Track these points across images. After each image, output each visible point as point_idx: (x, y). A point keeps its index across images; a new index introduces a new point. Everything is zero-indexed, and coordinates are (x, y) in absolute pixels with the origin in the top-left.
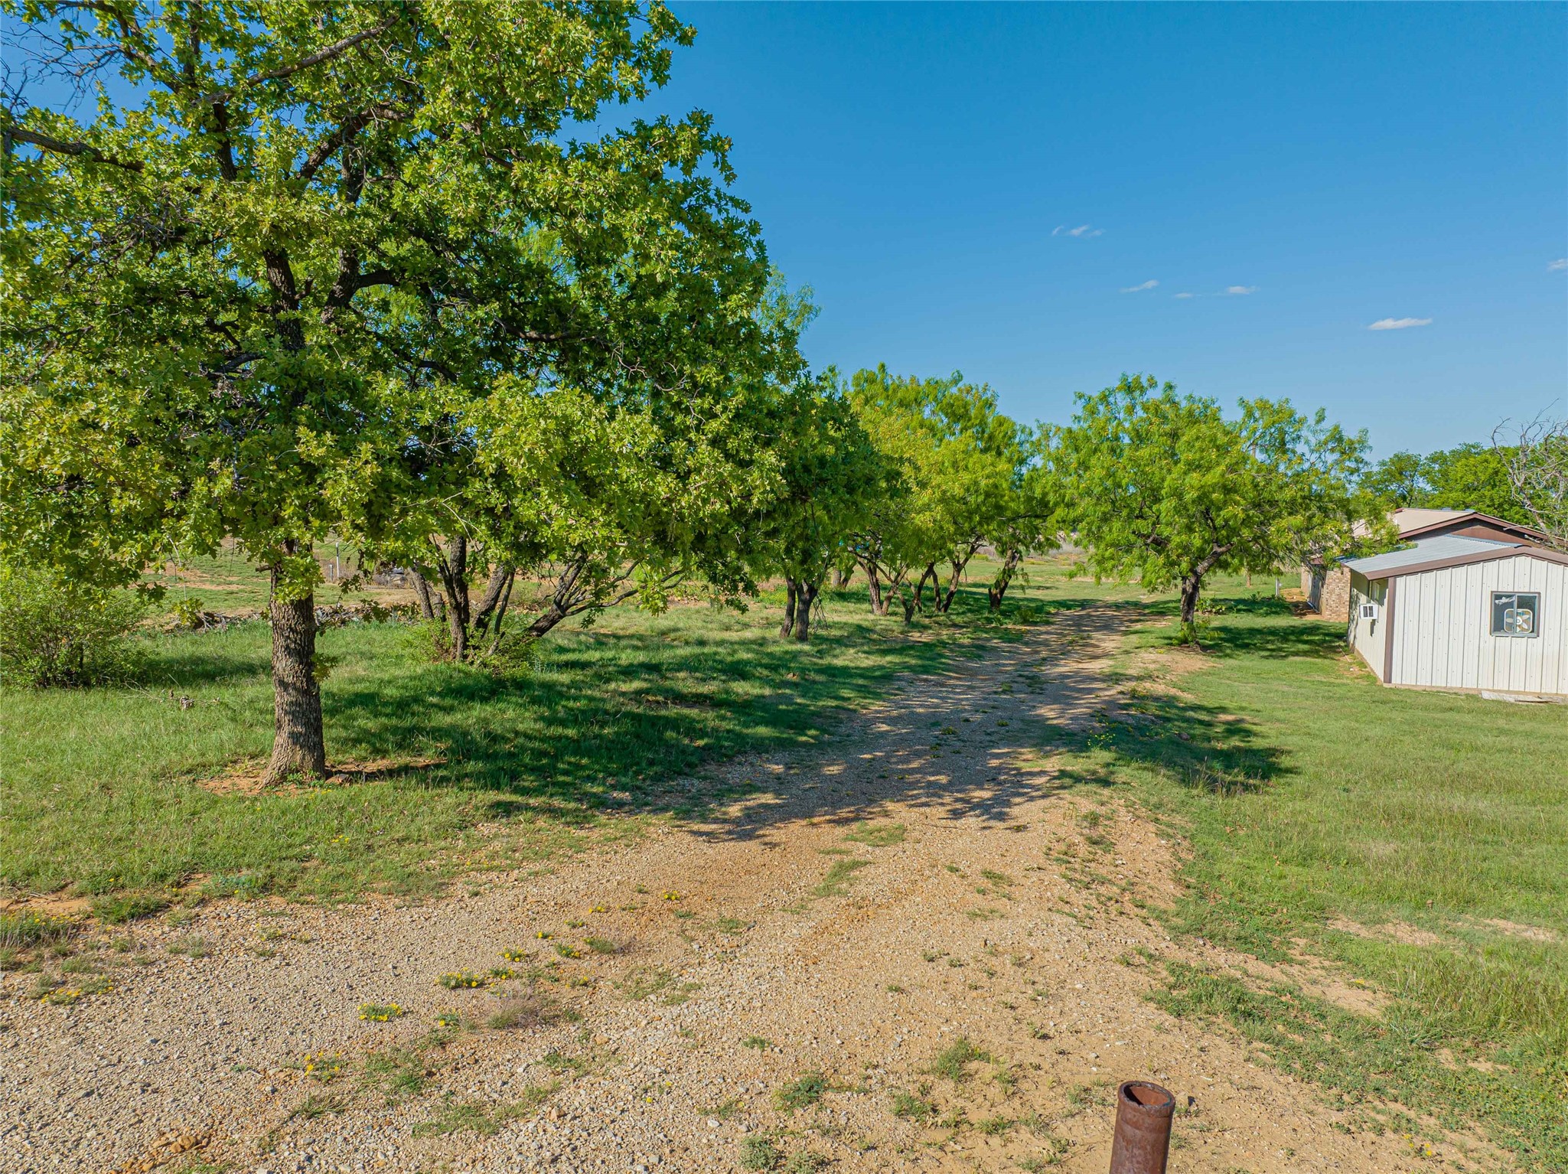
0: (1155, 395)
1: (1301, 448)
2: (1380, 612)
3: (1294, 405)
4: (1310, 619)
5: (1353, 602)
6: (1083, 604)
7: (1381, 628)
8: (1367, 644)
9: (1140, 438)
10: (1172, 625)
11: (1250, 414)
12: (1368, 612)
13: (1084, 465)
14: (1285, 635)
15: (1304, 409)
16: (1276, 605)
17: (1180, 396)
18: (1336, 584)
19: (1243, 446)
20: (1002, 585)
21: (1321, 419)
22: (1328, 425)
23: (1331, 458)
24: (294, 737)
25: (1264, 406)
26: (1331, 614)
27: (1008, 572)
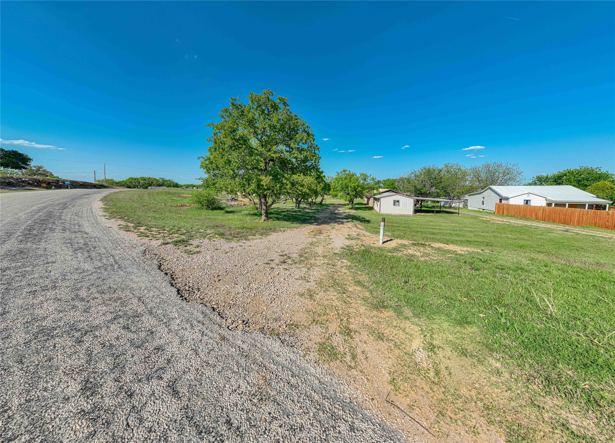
0: (347, 172)
1: (368, 180)
2: (379, 203)
3: (367, 174)
4: (368, 206)
5: (374, 202)
6: (333, 204)
7: (379, 206)
8: (376, 208)
9: (346, 179)
10: (350, 206)
11: (361, 175)
12: (377, 203)
13: (338, 183)
14: (365, 208)
15: (369, 175)
16: (362, 204)
17: (351, 172)
18: (372, 200)
19: (360, 180)
20: (322, 201)
21: (371, 176)
22: (372, 177)
23: (372, 181)
24: (265, 216)
25: (363, 174)
26: (370, 205)
27: (323, 199)
